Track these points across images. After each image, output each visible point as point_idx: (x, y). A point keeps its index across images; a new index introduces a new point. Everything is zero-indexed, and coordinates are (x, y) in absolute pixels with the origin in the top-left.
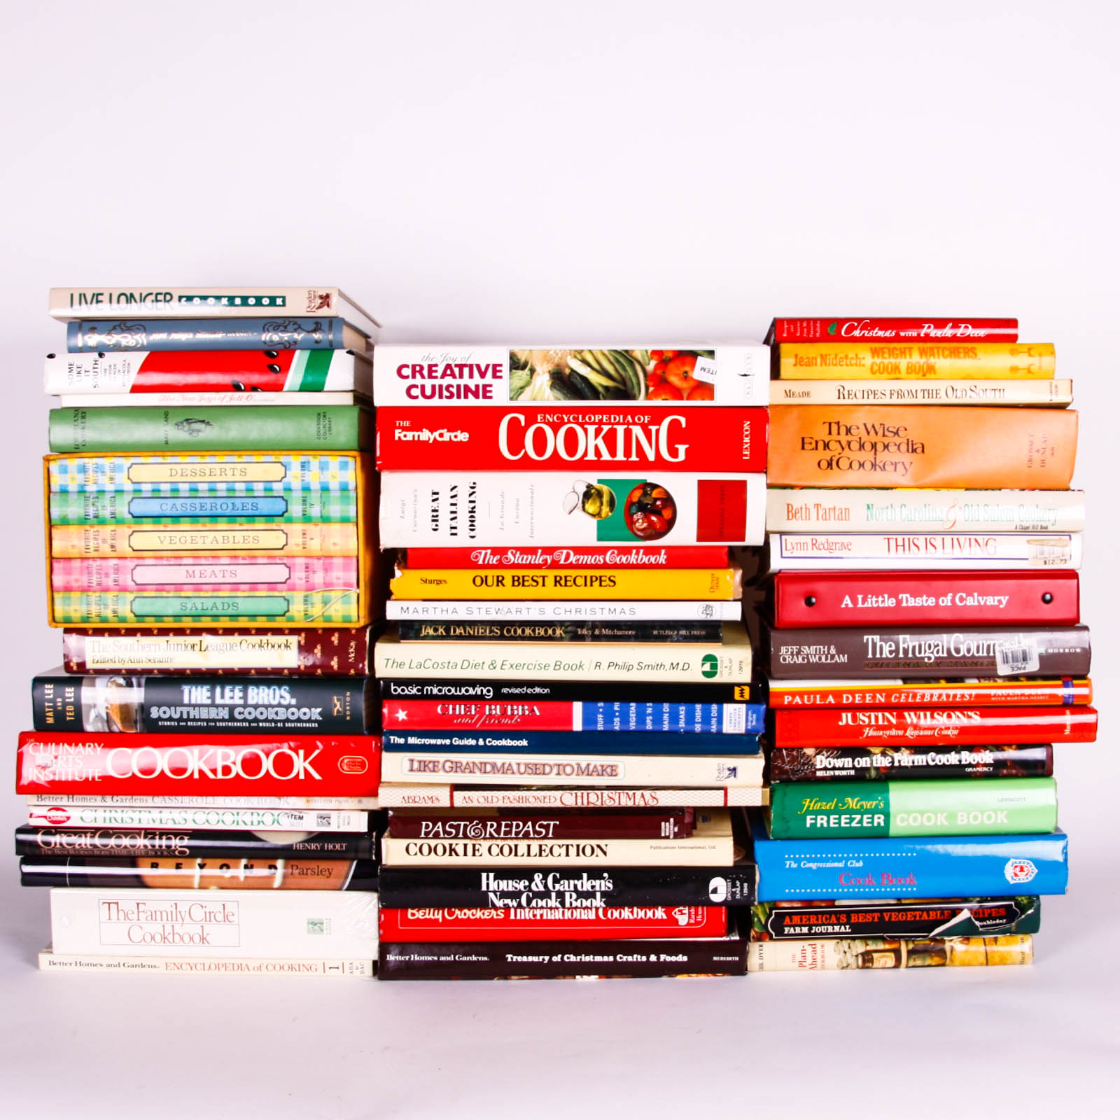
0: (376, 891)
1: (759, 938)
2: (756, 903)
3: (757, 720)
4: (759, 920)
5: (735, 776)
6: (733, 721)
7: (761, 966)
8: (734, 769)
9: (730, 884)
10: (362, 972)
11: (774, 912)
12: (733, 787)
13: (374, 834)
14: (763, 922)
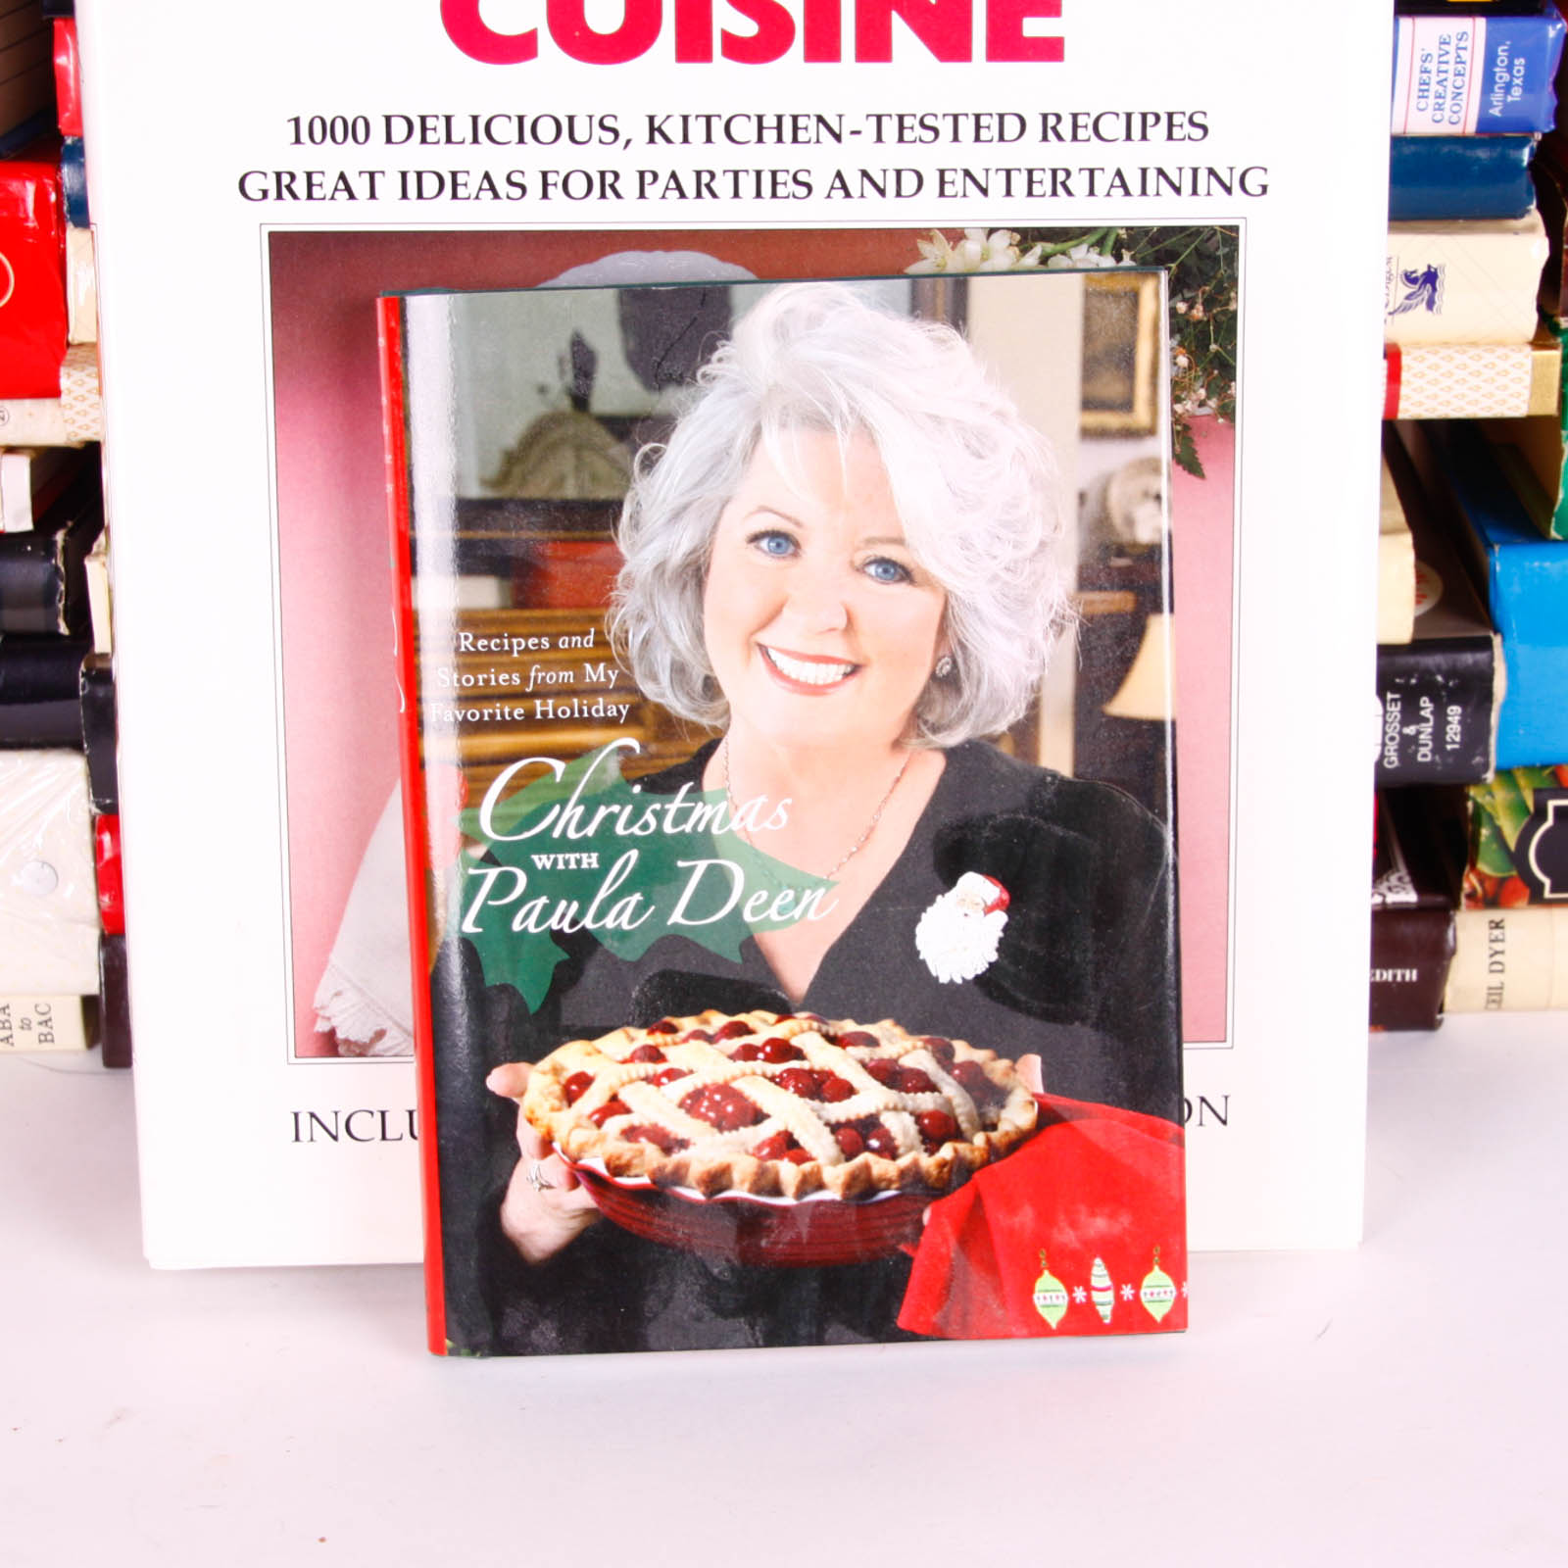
0: (76, 747)
1: (1494, 898)
2: (1490, 776)
3: (1529, 86)
4: (1498, 834)
5: (1430, 304)
6: (1434, 87)
7: (1495, 998)
8: (1431, 277)
9: (1395, 710)
10: (46, 1038)
11: (1552, 804)
12: (1418, 345)
13: (60, 537)
14: (1512, 843)
